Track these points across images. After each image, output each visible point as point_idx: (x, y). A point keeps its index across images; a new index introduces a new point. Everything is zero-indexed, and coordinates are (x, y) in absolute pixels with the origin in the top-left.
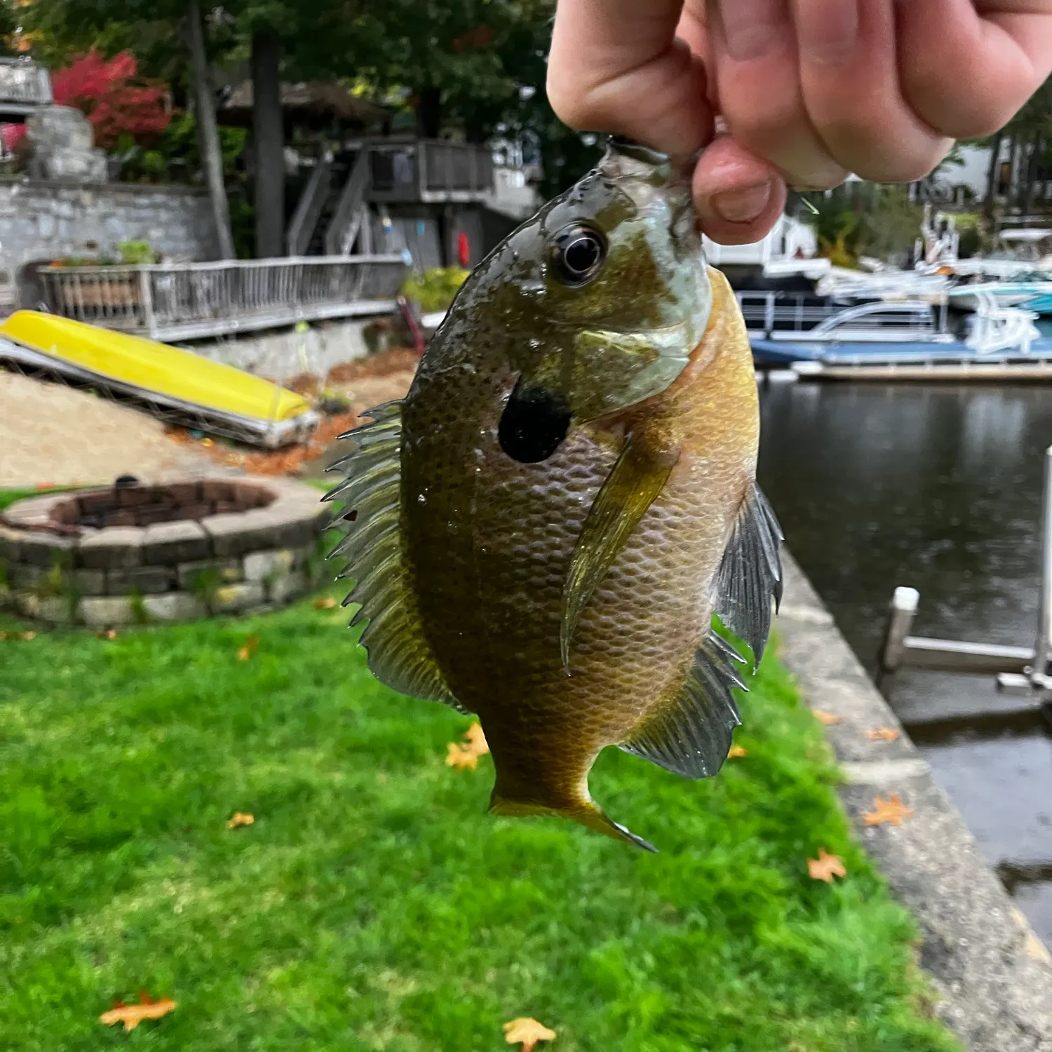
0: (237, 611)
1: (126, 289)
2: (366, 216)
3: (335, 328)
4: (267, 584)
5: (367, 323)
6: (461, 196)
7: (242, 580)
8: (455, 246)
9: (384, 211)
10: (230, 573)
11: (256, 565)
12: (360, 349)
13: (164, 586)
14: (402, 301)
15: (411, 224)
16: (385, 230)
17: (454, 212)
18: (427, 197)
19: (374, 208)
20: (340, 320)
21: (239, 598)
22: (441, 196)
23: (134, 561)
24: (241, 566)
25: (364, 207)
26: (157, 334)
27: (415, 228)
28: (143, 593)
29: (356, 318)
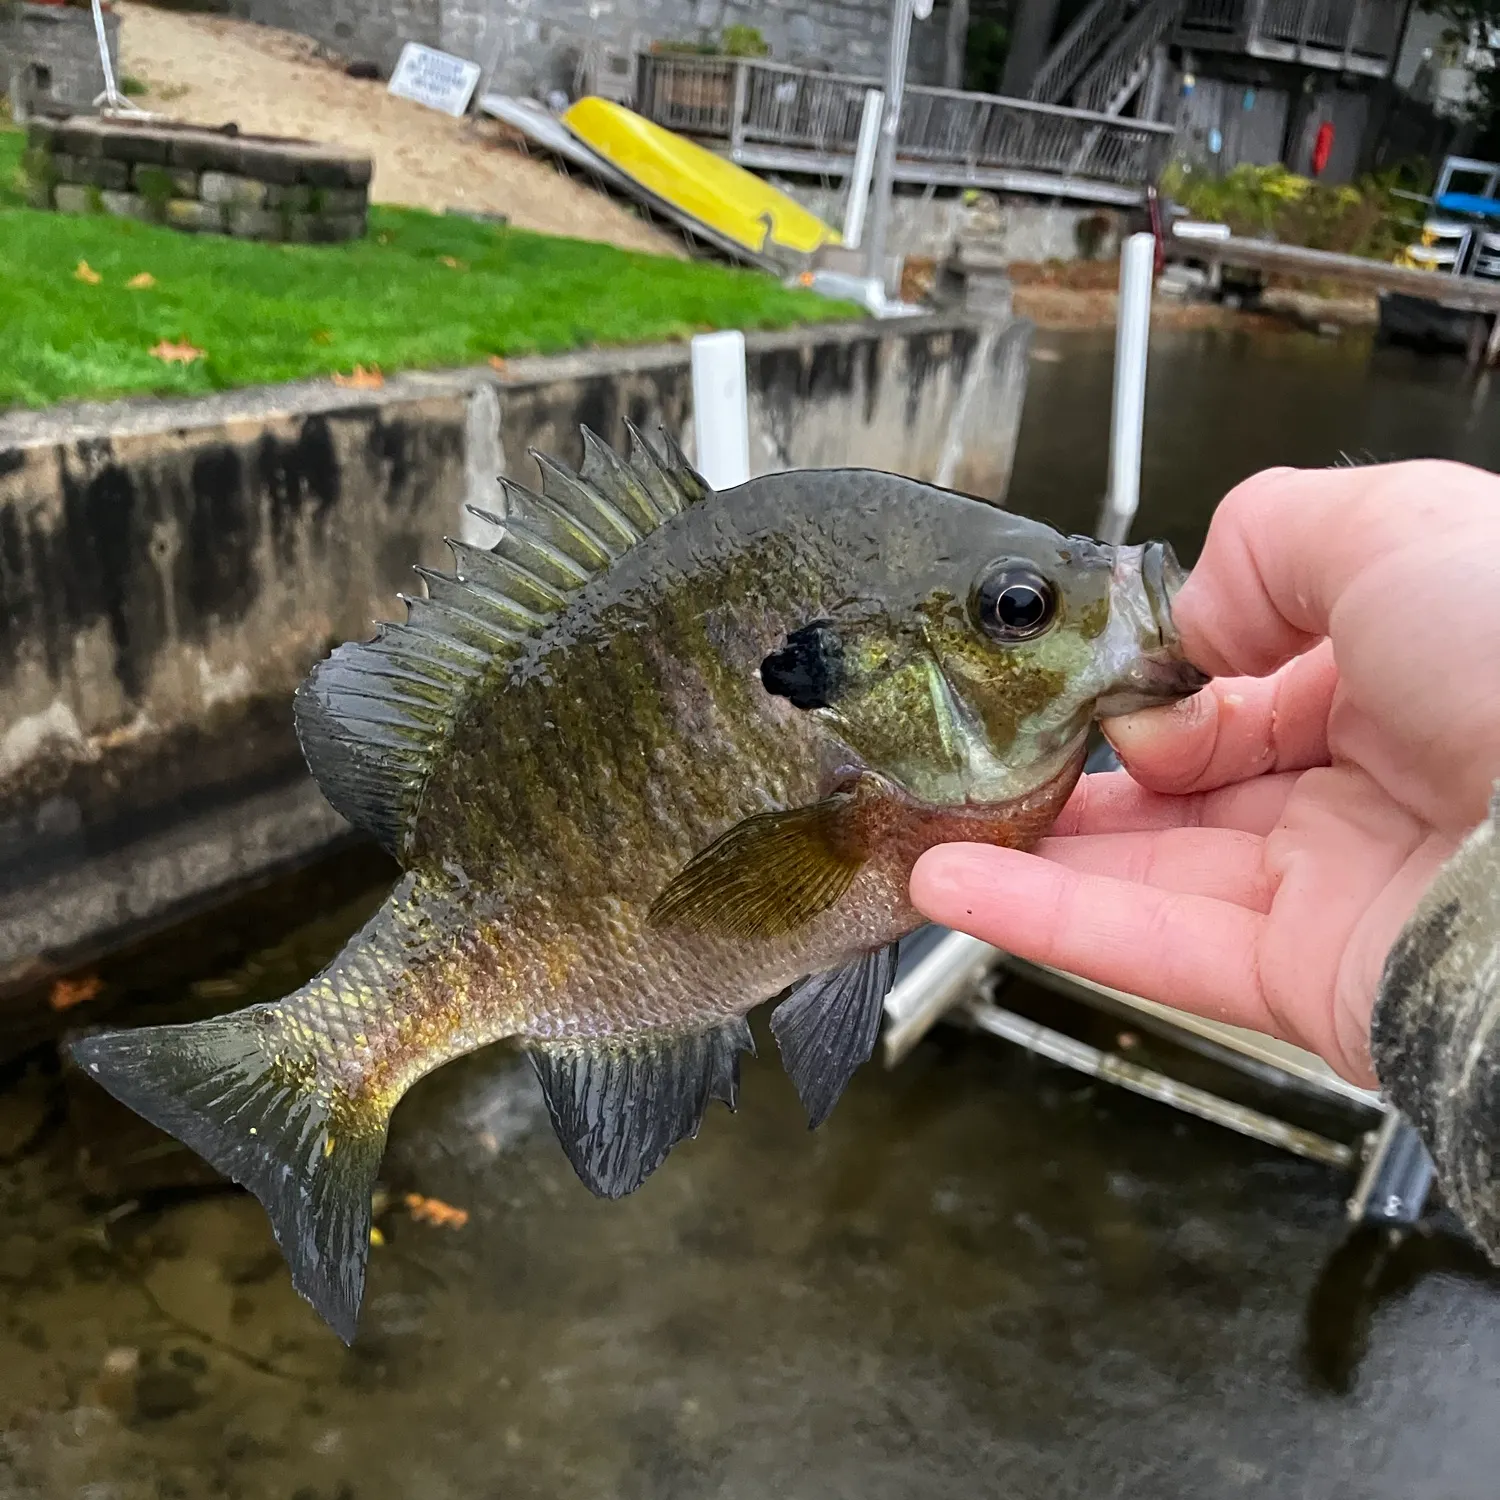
0: (190, 228)
1: (718, 88)
2: (1160, 65)
3: (1030, 211)
4: (227, 209)
5: (1088, 214)
6: (1326, 60)
7: (197, 197)
8: (1309, 140)
9: (1189, 62)
10: (185, 185)
11: (214, 184)
12: (1068, 250)
13: (120, 182)
14: (1152, 193)
15: (1234, 92)
16: (1183, 90)
17: (1318, 88)
18: (1256, 49)
19: (1175, 56)
20: (1043, 199)
21: (192, 215)
22: (1286, 53)
23: (97, 151)
24: (198, 182)
25: (1160, 51)
26: (741, 154)
27: (1243, 99)
28: (104, 187)
29: (1069, 202)
